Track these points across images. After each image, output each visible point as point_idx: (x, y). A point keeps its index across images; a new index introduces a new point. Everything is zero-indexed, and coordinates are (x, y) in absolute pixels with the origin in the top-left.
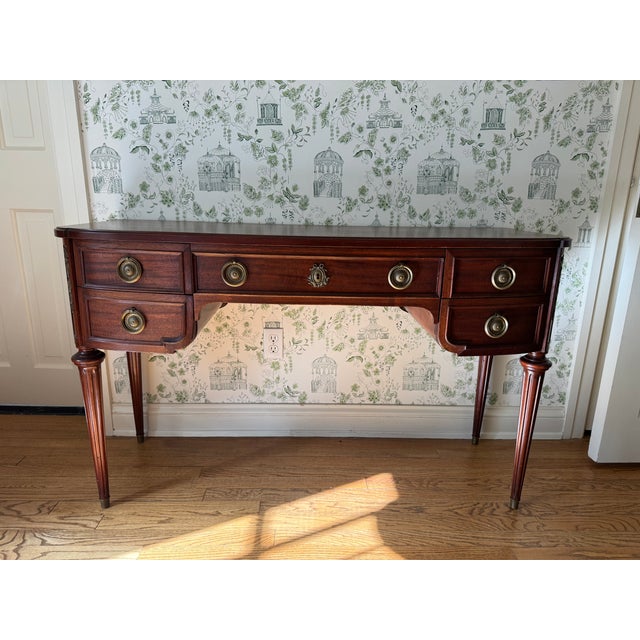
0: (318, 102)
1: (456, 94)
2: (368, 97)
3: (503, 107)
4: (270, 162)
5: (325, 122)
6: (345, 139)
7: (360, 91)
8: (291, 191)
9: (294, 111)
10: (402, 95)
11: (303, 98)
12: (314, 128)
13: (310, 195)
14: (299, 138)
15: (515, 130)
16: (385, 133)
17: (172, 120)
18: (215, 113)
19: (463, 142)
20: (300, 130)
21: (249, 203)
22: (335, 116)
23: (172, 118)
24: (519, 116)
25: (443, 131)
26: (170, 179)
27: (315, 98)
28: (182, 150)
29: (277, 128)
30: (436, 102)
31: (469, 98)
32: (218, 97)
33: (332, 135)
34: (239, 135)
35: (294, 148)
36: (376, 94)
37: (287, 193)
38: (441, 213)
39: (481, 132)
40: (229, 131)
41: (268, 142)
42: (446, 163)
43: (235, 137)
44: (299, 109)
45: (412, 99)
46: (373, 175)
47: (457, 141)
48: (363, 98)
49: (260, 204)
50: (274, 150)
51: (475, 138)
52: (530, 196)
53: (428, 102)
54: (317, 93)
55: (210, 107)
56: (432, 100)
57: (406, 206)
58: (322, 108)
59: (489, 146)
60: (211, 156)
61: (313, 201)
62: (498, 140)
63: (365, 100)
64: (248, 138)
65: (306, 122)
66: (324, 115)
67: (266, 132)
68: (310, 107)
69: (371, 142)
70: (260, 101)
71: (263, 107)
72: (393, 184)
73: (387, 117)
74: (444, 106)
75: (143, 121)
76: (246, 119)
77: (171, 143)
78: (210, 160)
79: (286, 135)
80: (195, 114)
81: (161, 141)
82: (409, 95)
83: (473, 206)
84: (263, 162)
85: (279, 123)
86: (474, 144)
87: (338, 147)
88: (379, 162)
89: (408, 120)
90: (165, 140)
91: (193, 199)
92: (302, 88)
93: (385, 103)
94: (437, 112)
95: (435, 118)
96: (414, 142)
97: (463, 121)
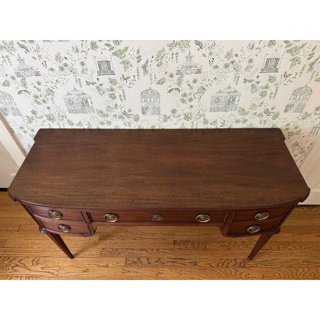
0: (139, 59)
1: (245, 49)
2: (177, 54)
3: (280, 57)
4: (111, 97)
5: (146, 72)
6: (161, 82)
7: (170, 49)
8: (127, 112)
9: (123, 65)
10: (203, 51)
11: (128, 56)
12: (138, 76)
13: (140, 114)
14: (129, 82)
15: (286, 72)
16: (189, 77)
17: (38, 74)
18: (66, 68)
19: (245, 81)
20: (129, 78)
21: (102, 119)
22: (153, 68)
23: (37, 72)
24: (291, 63)
25: (232, 75)
26: (49, 108)
27: (137, 56)
28: (50, 92)
29: (112, 77)
30: (229, 55)
31: (254, 51)
32: (66, 58)
33: (151, 80)
34: (87, 82)
35: (125, 88)
36: (183, 51)
37: (125, 113)
38: (224, 121)
39: (260, 75)
40: (79, 80)
41: (107, 85)
42: (232, 94)
43: (84, 83)
44: (126, 64)
45: (210, 54)
46: (181, 103)
47: (241, 80)
48: (173, 54)
49: (109, 119)
50: (112, 90)
51: (254, 78)
52: (286, 111)
53: (222, 56)
54: (138, 52)
55: (61, 65)
56: (225, 54)
57: (202, 118)
58: (142, 63)
59: (263, 83)
60: (71, 94)
61: (142, 117)
62: (271, 79)
63: (175, 56)
64: (93, 84)
65: (132, 72)
66: (144, 67)
67: (104, 79)
68: (134, 62)
69: (179, 83)
70: (97, 60)
71: (100, 63)
72: (194, 108)
73: (191, 67)
74: (235, 58)
75: (18, 75)
76: (89, 72)
77: (41, 87)
78: (71, 97)
79: (119, 81)
80: (52, 69)
81: (35, 87)
82: (208, 51)
83: (246, 117)
84: (106, 97)
85: (113, 73)
86: (253, 82)
87: (155, 87)
88: (185, 95)
89: (206, 68)
90: (37, 86)
91: (66, 118)
92: (126, 49)
93: (189, 57)
94: (228, 62)
95: (226, 66)
96: (210, 82)
97: (248, 67)
